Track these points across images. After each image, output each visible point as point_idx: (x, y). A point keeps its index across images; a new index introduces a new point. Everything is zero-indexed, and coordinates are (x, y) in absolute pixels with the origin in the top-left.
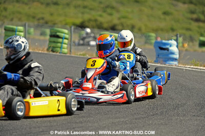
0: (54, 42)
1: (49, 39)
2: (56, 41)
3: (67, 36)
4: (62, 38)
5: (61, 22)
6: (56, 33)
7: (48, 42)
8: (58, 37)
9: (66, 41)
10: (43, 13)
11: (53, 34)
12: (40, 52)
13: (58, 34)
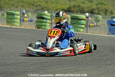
0: (40, 22)
1: (37, 20)
3: (49, 18)
4: (46, 19)
5: (53, 8)
6: (42, 15)
8: (43, 18)
9: (48, 21)
10: (40, 2)
12: (29, 28)
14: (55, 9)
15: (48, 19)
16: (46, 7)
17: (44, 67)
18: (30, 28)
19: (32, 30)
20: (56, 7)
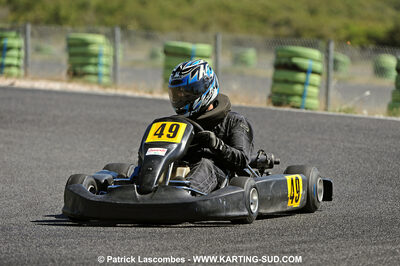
0: (286, 82)
1: (275, 74)
2: (290, 78)
3: (319, 67)
4: (305, 71)
6: (290, 58)
7: (270, 82)
8: (297, 68)
9: (315, 79)
11: (283, 61)
12: (244, 104)
13: (296, 60)
14: (343, 34)
15: (314, 72)
16: (311, 30)
17: (294, 243)
18: (249, 105)
19: (254, 109)
20: (347, 27)
